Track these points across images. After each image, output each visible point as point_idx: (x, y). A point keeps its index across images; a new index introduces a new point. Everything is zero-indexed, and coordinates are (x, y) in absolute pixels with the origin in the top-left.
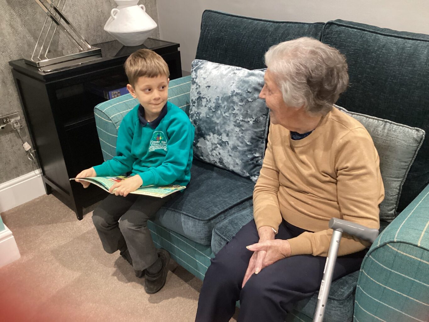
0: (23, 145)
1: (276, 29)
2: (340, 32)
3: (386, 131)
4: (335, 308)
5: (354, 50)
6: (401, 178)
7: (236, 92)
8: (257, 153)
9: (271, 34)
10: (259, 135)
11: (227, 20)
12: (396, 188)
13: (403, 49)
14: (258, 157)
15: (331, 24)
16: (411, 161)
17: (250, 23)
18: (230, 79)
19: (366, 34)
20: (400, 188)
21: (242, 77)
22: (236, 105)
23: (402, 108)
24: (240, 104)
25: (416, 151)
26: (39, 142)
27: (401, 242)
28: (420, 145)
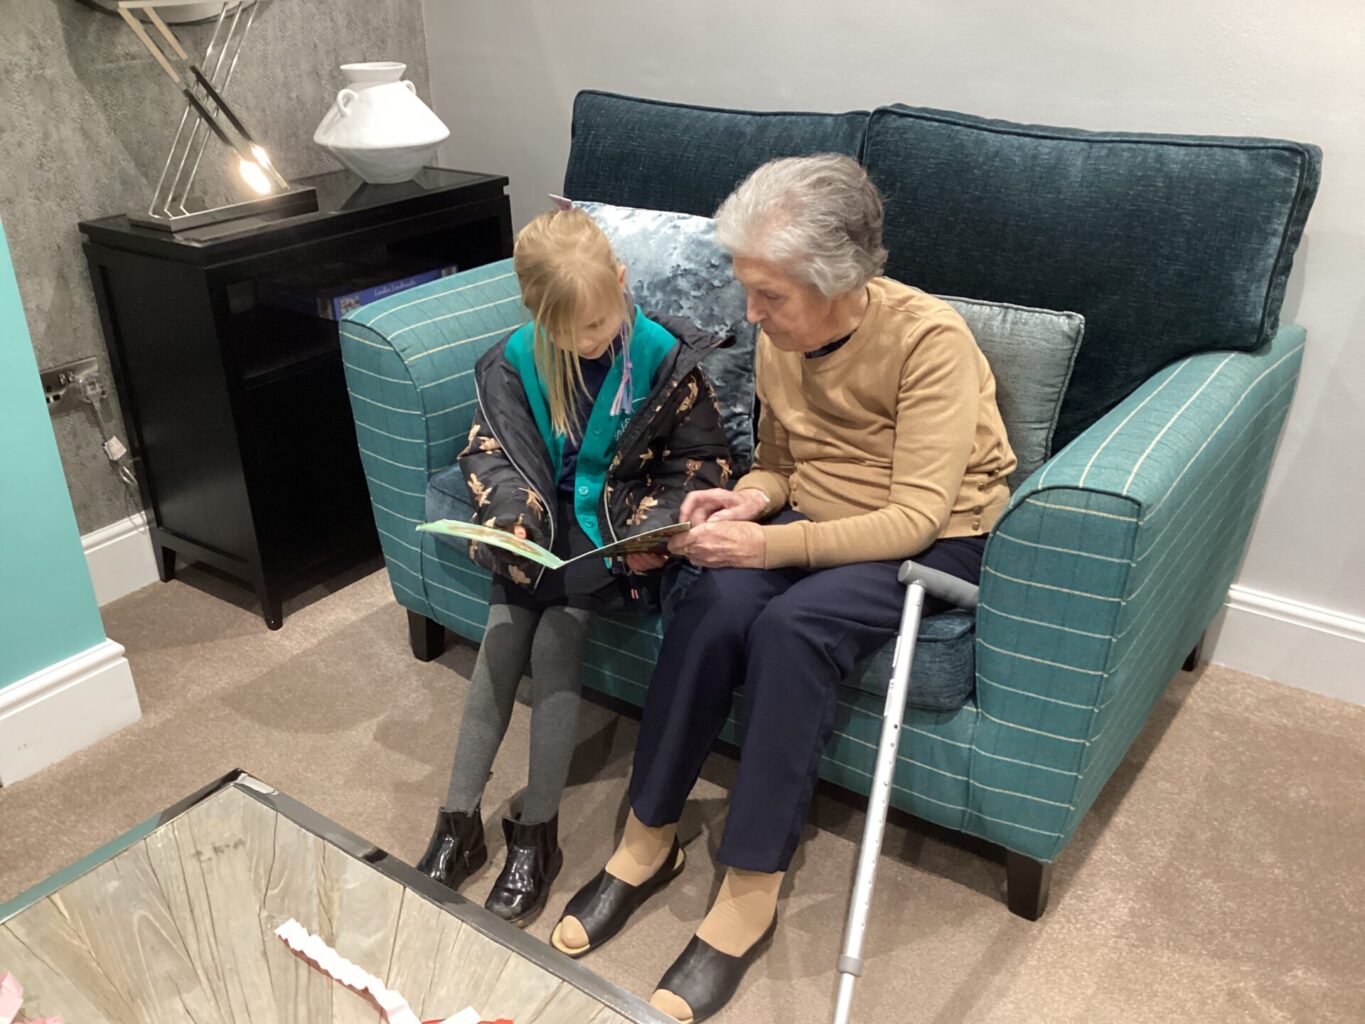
0: (104, 445)
1: (762, 129)
2: (904, 131)
3: (1008, 326)
4: (939, 657)
5: (936, 165)
6: (1047, 421)
7: (682, 268)
8: (738, 405)
9: (750, 141)
10: (741, 362)
11: (641, 113)
12: (1040, 446)
13: (1035, 157)
14: (741, 414)
15: (882, 112)
16: (1063, 383)
17: (699, 116)
18: (668, 239)
19: (958, 131)
20: (1047, 445)
21: (694, 233)
22: (684, 298)
23: (1040, 278)
24: (693, 293)
25: (1070, 359)
26: (151, 436)
27: (1050, 488)
28: (1078, 347)
